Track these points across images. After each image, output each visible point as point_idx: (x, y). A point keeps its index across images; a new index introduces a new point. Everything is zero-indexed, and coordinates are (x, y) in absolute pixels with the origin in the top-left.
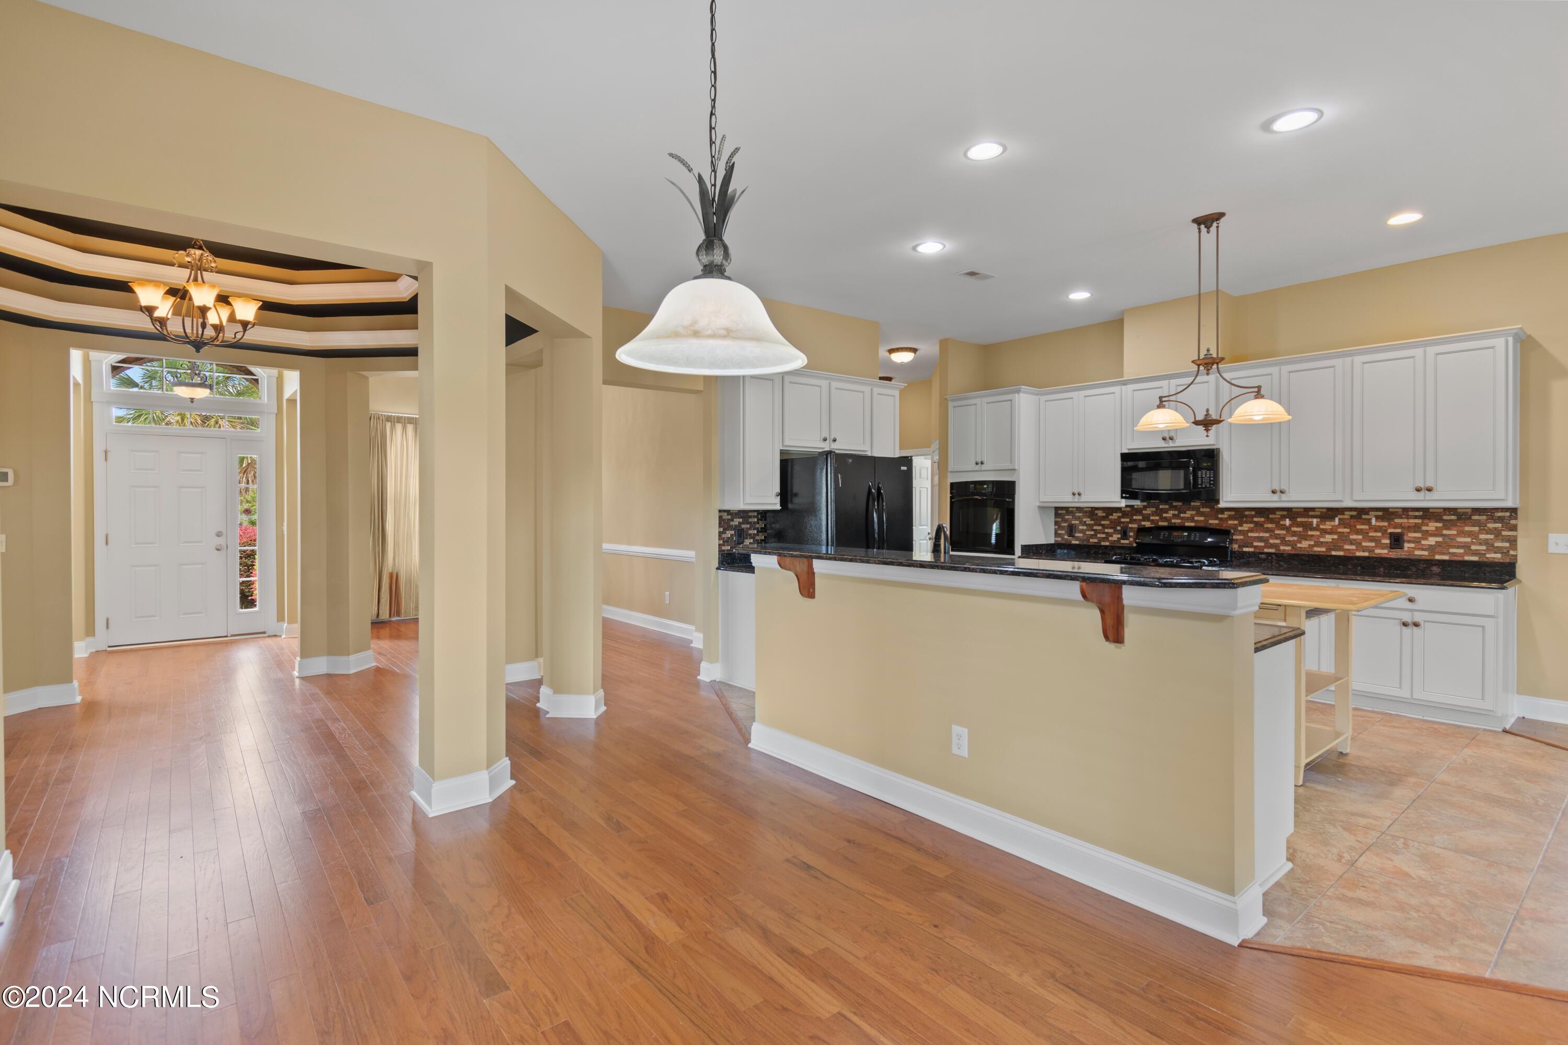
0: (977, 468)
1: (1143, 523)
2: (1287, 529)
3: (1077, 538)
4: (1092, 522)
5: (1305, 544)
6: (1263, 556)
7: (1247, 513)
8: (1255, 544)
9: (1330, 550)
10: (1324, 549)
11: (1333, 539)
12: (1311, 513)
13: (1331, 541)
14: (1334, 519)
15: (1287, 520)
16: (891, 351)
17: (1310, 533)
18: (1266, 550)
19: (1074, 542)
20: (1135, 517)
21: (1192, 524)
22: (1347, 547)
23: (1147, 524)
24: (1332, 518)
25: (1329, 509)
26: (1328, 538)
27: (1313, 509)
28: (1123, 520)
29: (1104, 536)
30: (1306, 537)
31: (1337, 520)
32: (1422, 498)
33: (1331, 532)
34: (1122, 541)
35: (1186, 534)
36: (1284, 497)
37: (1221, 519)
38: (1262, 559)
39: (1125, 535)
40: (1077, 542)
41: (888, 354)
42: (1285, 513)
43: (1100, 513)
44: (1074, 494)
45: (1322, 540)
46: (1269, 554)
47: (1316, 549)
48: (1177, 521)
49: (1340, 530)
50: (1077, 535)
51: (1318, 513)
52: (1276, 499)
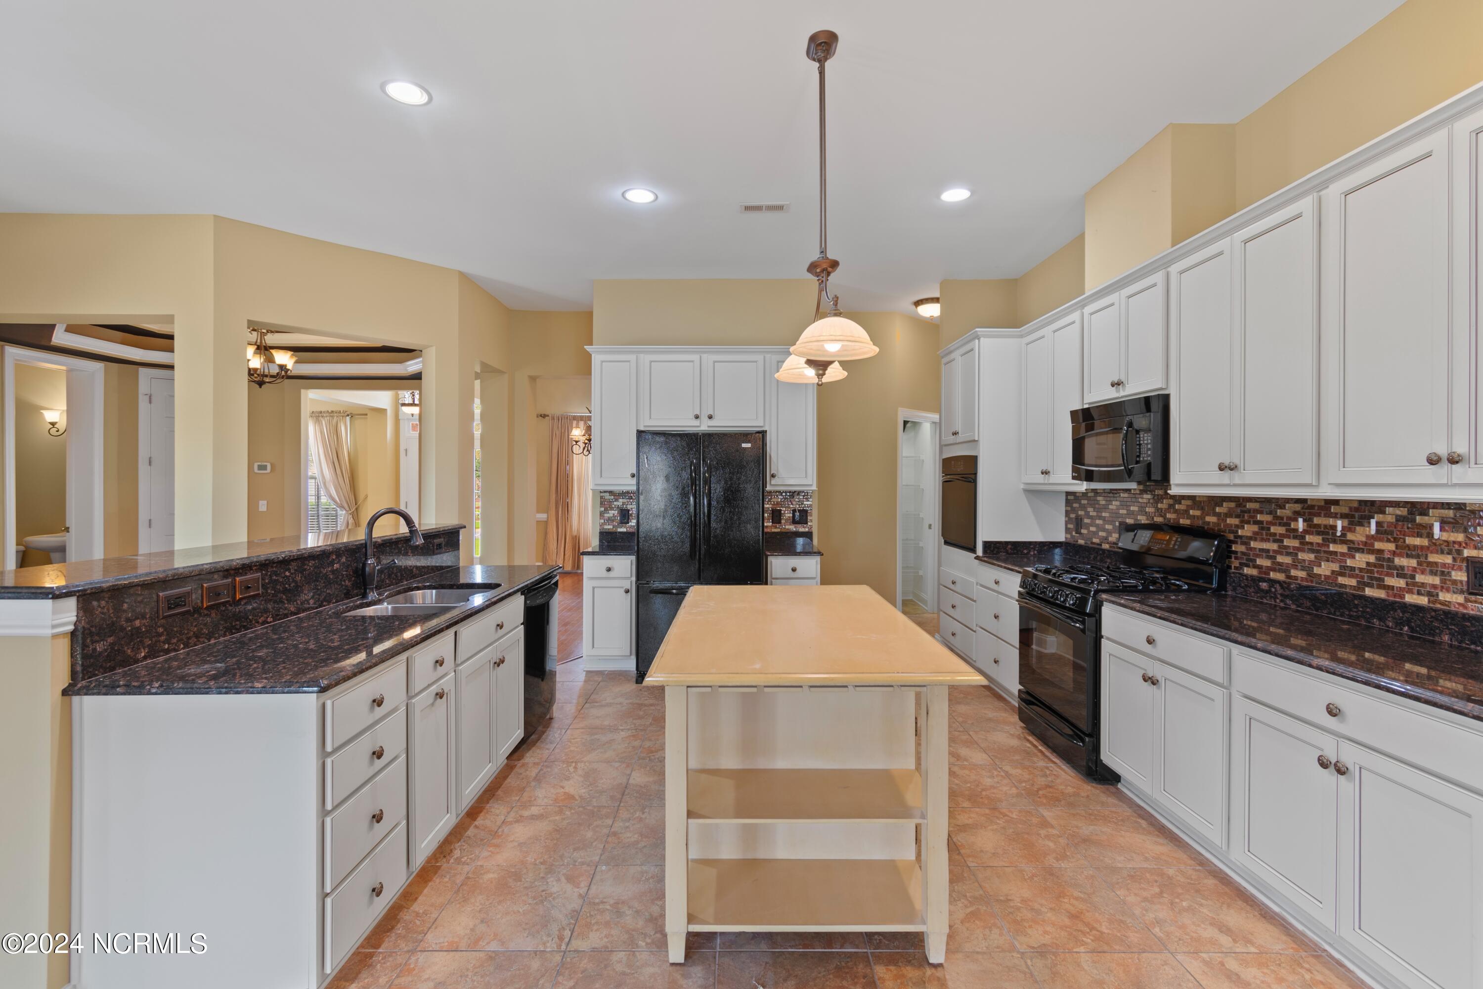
0: (955, 439)
1: (1139, 517)
2: (1301, 537)
3: (1083, 536)
4: (1095, 514)
5: (1325, 569)
6: (1264, 585)
7: (1249, 505)
8: (1259, 562)
9: (1362, 585)
10: (1353, 582)
11: (1368, 564)
12: (1333, 509)
13: (1364, 566)
14: (1369, 523)
15: (1301, 520)
16: (918, 303)
17: (1332, 548)
18: (1273, 575)
19: (1081, 542)
20: (1132, 508)
22: (1390, 581)
24: (1364, 520)
25: (1363, 503)
26: (1361, 560)
27: (1336, 502)
28: (1120, 512)
29: (1104, 534)
30: (1331, 556)
31: (1373, 523)
32: (1446, 481)
33: (1366, 547)
34: (1120, 543)
36: (1237, 478)
37: (1218, 515)
38: (1263, 590)
40: (1083, 542)
41: (914, 307)
42: (1298, 507)
44: (1043, 473)
45: (1349, 563)
46: (1273, 582)
47: (1341, 580)
49: (1378, 545)
50: (1082, 531)
51: (1345, 510)
52: (1226, 481)
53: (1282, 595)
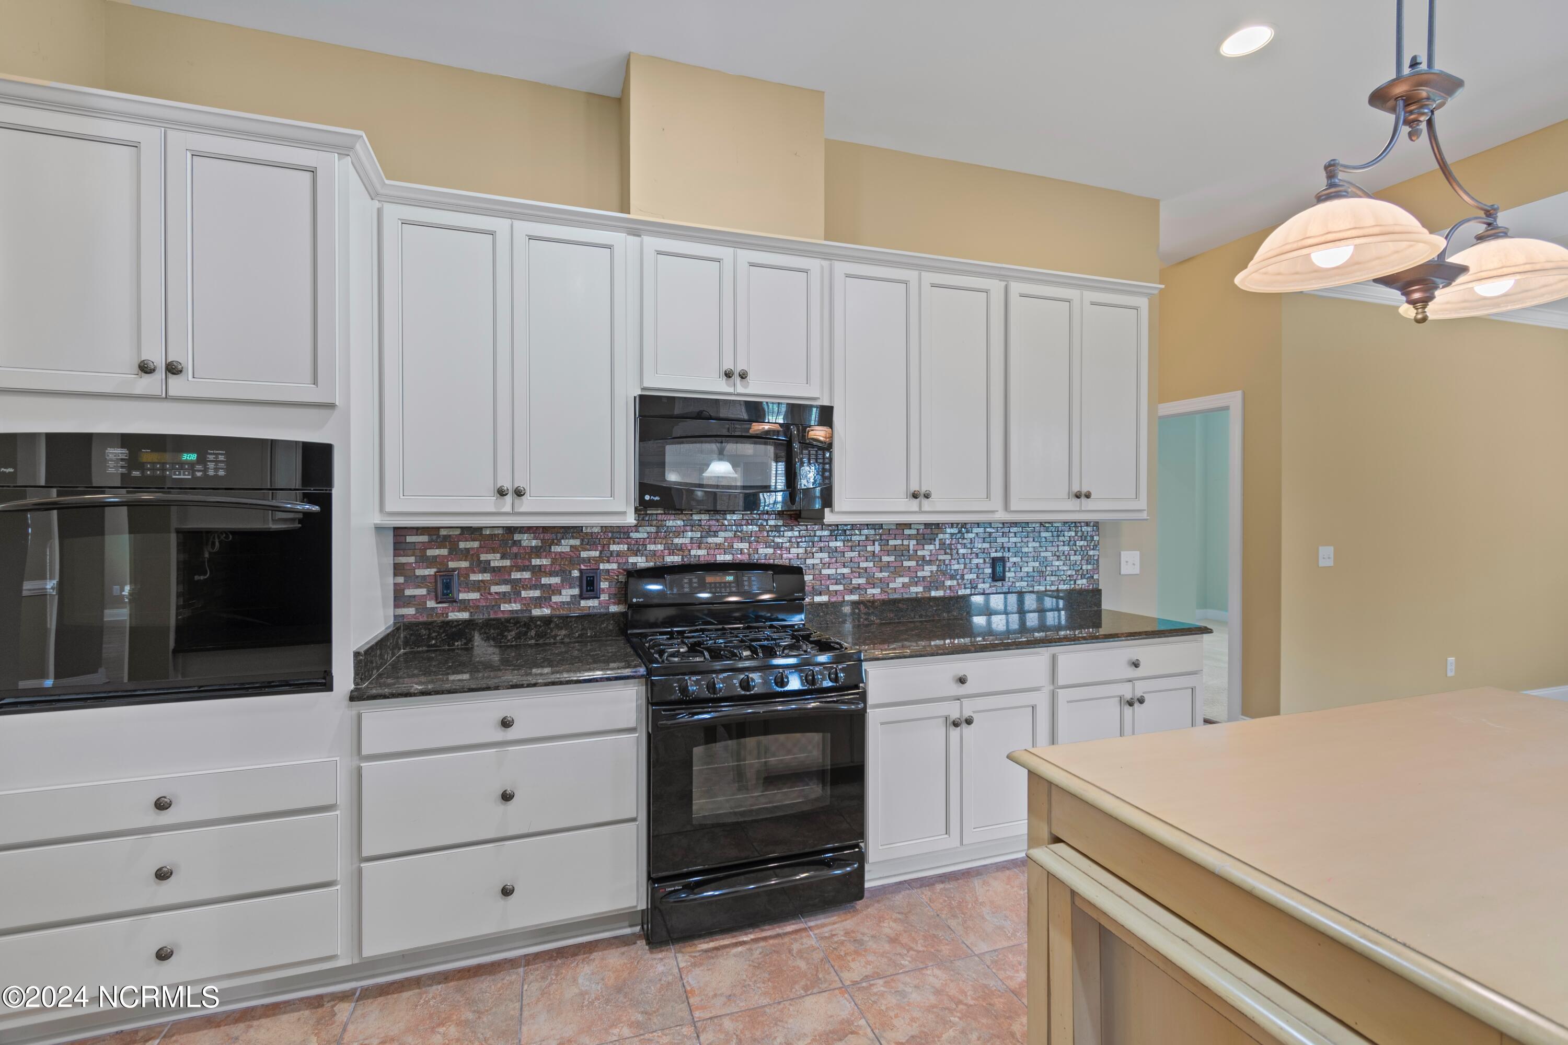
1: (632, 560)
2: (876, 558)
3: (464, 606)
4: (507, 563)
5: (898, 583)
6: (846, 608)
8: (833, 587)
9: (928, 589)
10: (921, 589)
11: (932, 572)
12: (906, 531)
13: (929, 574)
14: (934, 540)
15: (877, 543)
17: (906, 564)
18: (849, 598)
19: (455, 615)
20: (614, 548)
21: (728, 558)
22: (948, 583)
23: (641, 562)
24: (931, 539)
25: (928, 525)
26: (927, 571)
27: (909, 526)
28: (584, 554)
29: (537, 593)
30: (898, 571)
31: (937, 540)
33: (931, 560)
34: (583, 603)
35: (730, 578)
36: (927, 505)
39: (589, 586)
40: (465, 615)
43: (528, 541)
44: (502, 493)
45: (919, 574)
47: (914, 589)
48: (700, 554)
49: (940, 557)
50: (462, 596)
51: (914, 532)
52: (919, 508)
53: (865, 614)
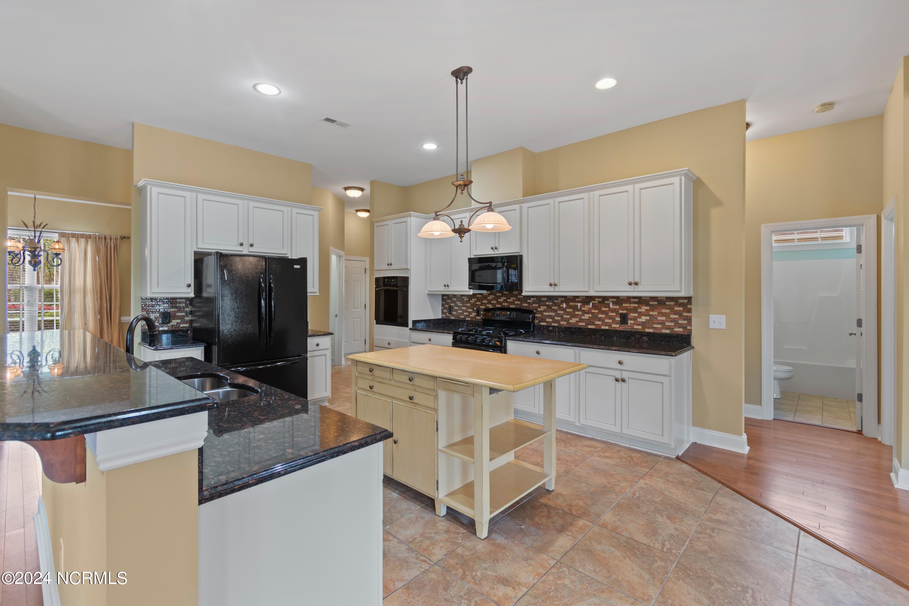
0: (389, 267)
1: (488, 305)
2: (564, 310)
3: (453, 315)
4: (461, 305)
5: (573, 321)
6: (551, 328)
7: (543, 299)
8: (547, 320)
9: (587, 324)
10: (584, 324)
11: (589, 317)
12: (577, 299)
13: (588, 318)
14: (590, 304)
15: (564, 304)
16: (346, 189)
17: (577, 313)
18: (553, 324)
19: (452, 318)
20: (483, 302)
21: (514, 306)
22: (597, 323)
23: (490, 306)
24: (588, 303)
25: (587, 297)
26: (587, 316)
27: (578, 297)
28: (477, 303)
29: (467, 314)
30: (575, 316)
31: (591, 304)
32: (632, 290)
33: (588, 312)
34: (477, 318)
35: (509, 313)
36: (556, 288)
37: (529, 303)
38: (550, 330)
39: (478, 314)
40: (453, 318)
41: (344, 190)
42: (563, 299)
43: (466, 299)
44: (445, 286)
45: (583, 318)
46: (554, 327)
47: (580, 324)
48: (505, 304)
49: (593, 311)
50: (453, 313)
51: (581, 300)
52: (552, 290)
53: (558, 331)
